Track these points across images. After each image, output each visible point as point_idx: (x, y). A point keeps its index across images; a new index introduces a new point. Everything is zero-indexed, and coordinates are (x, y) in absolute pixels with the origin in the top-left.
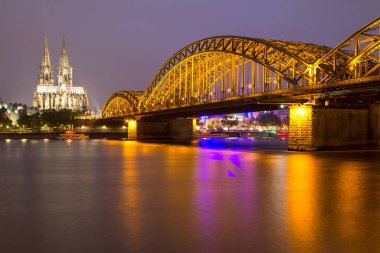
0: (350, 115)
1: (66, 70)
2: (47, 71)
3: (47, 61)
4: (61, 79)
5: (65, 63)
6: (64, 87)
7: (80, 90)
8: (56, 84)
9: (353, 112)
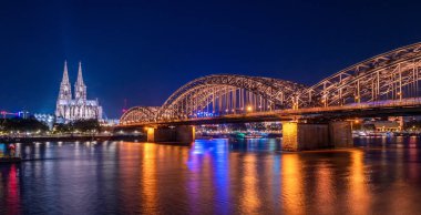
0: (318, 129)
1: (81, 88)
2: (66, 88)
3: (66, 79)
4: (77, 95)
6: (81, 101)
7: (93, 103)
8: (73, 98)
9: (320, 126)
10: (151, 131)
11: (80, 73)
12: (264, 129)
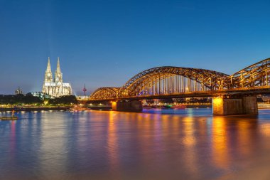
0: (236, 102)
1: (59, 74)
2: (49, 75)
3: (49, 69)
4: (57, 79)
5: (58, 70)
6: (59, 83)
7: (67, 85)
8: (54, 81)
9: (237, 100)
10: (114, 104)
11: (58, 65)
12: (185, 102)
